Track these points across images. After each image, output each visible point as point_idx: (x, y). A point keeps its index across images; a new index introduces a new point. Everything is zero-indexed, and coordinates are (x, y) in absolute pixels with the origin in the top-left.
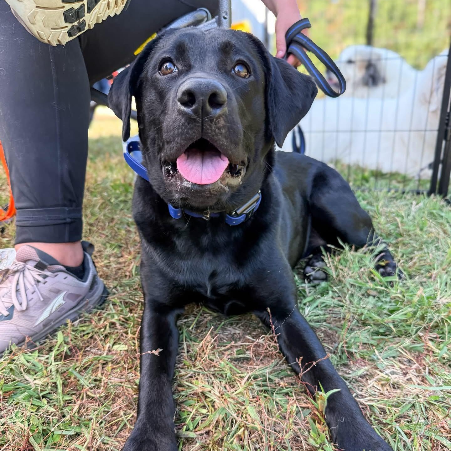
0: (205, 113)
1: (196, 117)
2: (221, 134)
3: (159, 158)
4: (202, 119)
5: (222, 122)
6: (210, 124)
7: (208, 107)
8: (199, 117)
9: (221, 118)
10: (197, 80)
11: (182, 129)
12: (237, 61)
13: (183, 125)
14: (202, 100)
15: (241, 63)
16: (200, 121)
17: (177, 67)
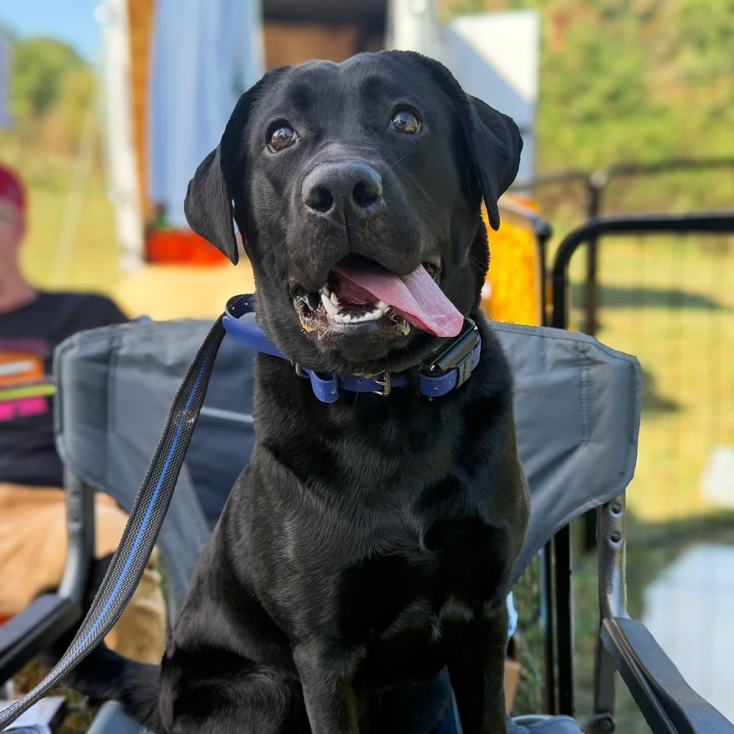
0: (349, 215)
1: (336, 224)
2: (381, 241)
3: (285, 286)
4: (347, 225)
5: (380, 224)
6: (362, 230)
7: (355, 206)
8: (341, 223)
9: (378, 219)
10: (331, 166)
11: (317, 243)
12: (396, 107)
13: (318, 237)
14: (344, 197)
15: (402, 109)
16: (345, 229)
17: (297, 133)
